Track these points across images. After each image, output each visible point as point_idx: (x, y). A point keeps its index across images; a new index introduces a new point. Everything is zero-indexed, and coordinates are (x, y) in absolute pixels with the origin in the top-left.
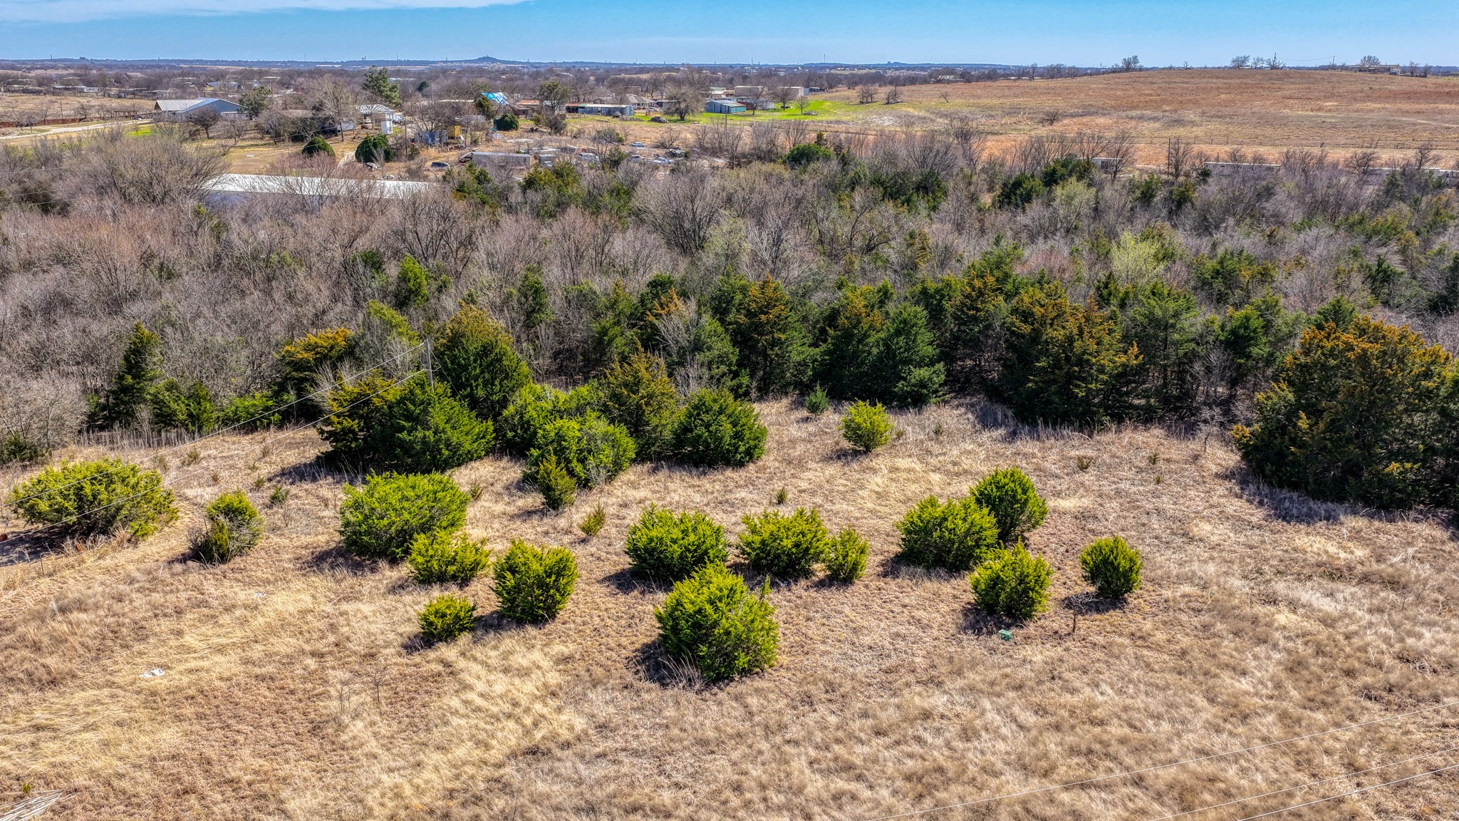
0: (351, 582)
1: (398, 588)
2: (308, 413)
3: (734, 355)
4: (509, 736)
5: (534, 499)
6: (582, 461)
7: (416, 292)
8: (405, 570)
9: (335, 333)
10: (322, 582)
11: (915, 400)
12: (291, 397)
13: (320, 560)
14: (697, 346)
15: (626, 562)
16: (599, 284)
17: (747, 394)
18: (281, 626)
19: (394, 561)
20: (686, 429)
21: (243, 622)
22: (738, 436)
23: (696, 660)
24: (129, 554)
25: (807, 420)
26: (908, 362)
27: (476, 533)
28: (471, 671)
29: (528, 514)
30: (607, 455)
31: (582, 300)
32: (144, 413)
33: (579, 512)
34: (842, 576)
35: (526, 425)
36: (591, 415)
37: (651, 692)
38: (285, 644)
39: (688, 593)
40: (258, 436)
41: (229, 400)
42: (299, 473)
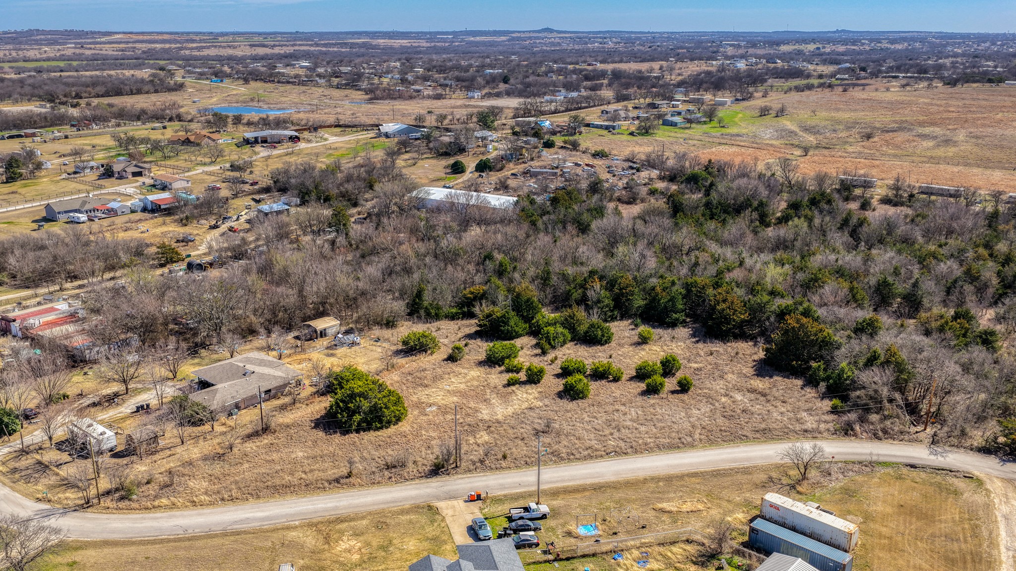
0: (488, 370)
1: (501, 372)
2: (471, 315)
3: (612, 304)
4: (526, 405)
5: (539, 351)
6: (554, 340)
7: (505, 270)
8: (503, 368)
9: (479, 288)
10: (482, 369)
11: (673, 325)
12: (466, 309)
13: (481, 363)
14: (599, 301)
15: (560, 371)
16: (570, 271)
17: (616, 318)
18: (473, 379)
19: (500, 366)
20: (587, 332)
21: (464, 377)
22: (603, 336)
23: (569, 394)
24: (430, 357)
25: (633, 329)
26: (671, 311)
27: (522, 360)
28: (518, 392)
29: (536, 355)
30: (561, 339)
31: (564, 277)
32: (422, 312)
33: (551, 356)
34: (616, 380)
35: (539, 326)
36: (558, 325)
37: (558, 400)
38: (476, 383)
39: (570, 379)
40: (456, 322)
41: (446, 310)
42: (470, 336)
